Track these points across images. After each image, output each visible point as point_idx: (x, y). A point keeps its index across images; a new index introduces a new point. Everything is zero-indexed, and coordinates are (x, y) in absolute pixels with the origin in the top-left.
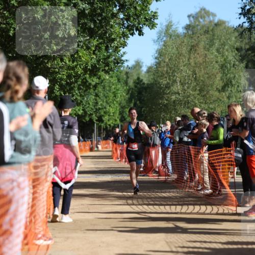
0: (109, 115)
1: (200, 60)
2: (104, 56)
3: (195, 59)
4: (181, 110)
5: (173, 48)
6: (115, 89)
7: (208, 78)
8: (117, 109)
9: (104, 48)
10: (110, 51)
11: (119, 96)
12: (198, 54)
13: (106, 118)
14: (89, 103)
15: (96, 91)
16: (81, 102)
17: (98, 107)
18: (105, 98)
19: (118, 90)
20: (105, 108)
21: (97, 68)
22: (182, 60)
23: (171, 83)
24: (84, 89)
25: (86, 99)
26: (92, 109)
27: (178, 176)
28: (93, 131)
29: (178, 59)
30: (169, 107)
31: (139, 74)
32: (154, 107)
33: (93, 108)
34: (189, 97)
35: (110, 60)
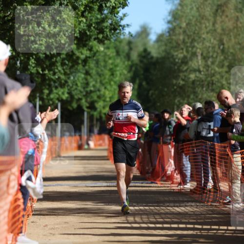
0: (104, 101)
1: (230, 24)
2: (97, 18)
3: (223, 23)
4: (202, 94)
5: (192, 9)
6: (112, 64)
7: (240, 49)
8: (115, 93)
9: (96, 7)
10: (106, 12)
11: (119, 75)
12: (227, 16)
13: (100, 105)
14: (77, 85)
15: (87, 67)
16: (66, 82)
17: (88, 89)
18: (98, 77)
19: (116, 66)
20: (99, 90)
21: (88, 35)
22: (204, 26)
23: (189, 56)
24: (70, 64)
25: (72, 78)
26: (81, 92)
27: (197, 184)
28: (82, 122)
29: (198, 24)
30: (186, 90)
31: (145, 44)
32: (166, 89)
33: (82, 90)
34: (213, 75)
35: (105, 24)
